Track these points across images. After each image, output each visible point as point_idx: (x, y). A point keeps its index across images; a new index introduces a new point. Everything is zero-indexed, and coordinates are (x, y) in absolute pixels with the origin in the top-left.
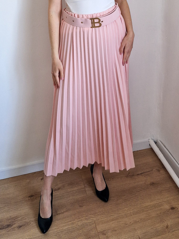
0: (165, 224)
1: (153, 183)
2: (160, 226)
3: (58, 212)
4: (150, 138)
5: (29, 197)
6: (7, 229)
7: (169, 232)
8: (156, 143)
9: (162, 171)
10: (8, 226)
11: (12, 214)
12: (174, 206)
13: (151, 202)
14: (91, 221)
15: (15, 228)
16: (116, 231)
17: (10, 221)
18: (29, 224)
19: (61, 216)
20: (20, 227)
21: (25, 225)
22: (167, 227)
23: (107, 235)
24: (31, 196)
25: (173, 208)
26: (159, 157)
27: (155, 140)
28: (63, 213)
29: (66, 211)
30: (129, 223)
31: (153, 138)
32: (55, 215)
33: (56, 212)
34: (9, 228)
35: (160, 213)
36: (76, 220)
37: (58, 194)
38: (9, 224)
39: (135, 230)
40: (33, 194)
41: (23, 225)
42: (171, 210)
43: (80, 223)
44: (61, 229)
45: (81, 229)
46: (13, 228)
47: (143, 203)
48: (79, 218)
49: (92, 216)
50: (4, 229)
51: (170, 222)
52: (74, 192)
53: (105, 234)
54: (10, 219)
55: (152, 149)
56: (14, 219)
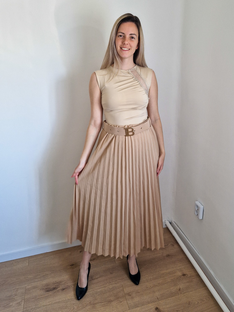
0: (178, 287)
1: (168, 255)
2: (174, 289)
3: (94, 278)
4: (166, 220)
5: (71, 265)
6: (53, 291)
7: (181, 293)
8: (171, 223)
9: (176, 246)
10: (54, 289)
11: (57, 279)
12: (185, 273)
13: (167, 270)
14: (119, 285)
15: (59, 290)
16: (139, 292)
17: (55, 285)
18: (70, 287)
19: (95, 281)
20: (63, 289)
21: (67, 288)
22: (180, 290)
23: (132, 296)
24: (72, 265)
25: (184, 275)
26: (173, 234)
27: (170, 221)
28: (97, 278)
29: (100, 277)
30: (149, 287)
31: (168, 220)
32: (91, 280)
33: (92, 278)
34: (54, 290)
35: (174, 279)
36: (108, 284)
37: (93, 263)
38: (55, 287)
39: (154, 292)
40: (74, 263)
41: (66, 288)
42: (182, 276)
43: (111, 287)
44: (96, 291)
45: (111, 291)
46: (57, 291)
47: (161, 271)
48: (110, 283)
49: (120, 281)
50: (51, 291)
51: (181, 286)
52: (106, 261)
53: (131, 295)
54: (55, 283)
55: (167, 229)
56: (59, 283)
